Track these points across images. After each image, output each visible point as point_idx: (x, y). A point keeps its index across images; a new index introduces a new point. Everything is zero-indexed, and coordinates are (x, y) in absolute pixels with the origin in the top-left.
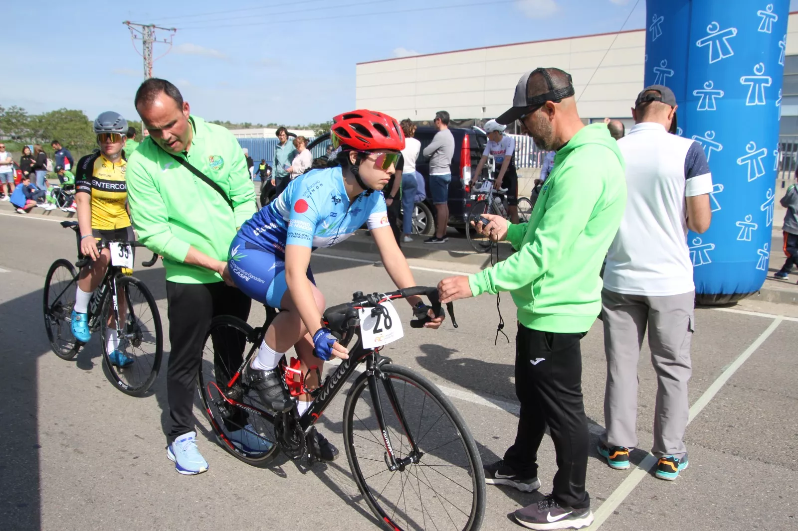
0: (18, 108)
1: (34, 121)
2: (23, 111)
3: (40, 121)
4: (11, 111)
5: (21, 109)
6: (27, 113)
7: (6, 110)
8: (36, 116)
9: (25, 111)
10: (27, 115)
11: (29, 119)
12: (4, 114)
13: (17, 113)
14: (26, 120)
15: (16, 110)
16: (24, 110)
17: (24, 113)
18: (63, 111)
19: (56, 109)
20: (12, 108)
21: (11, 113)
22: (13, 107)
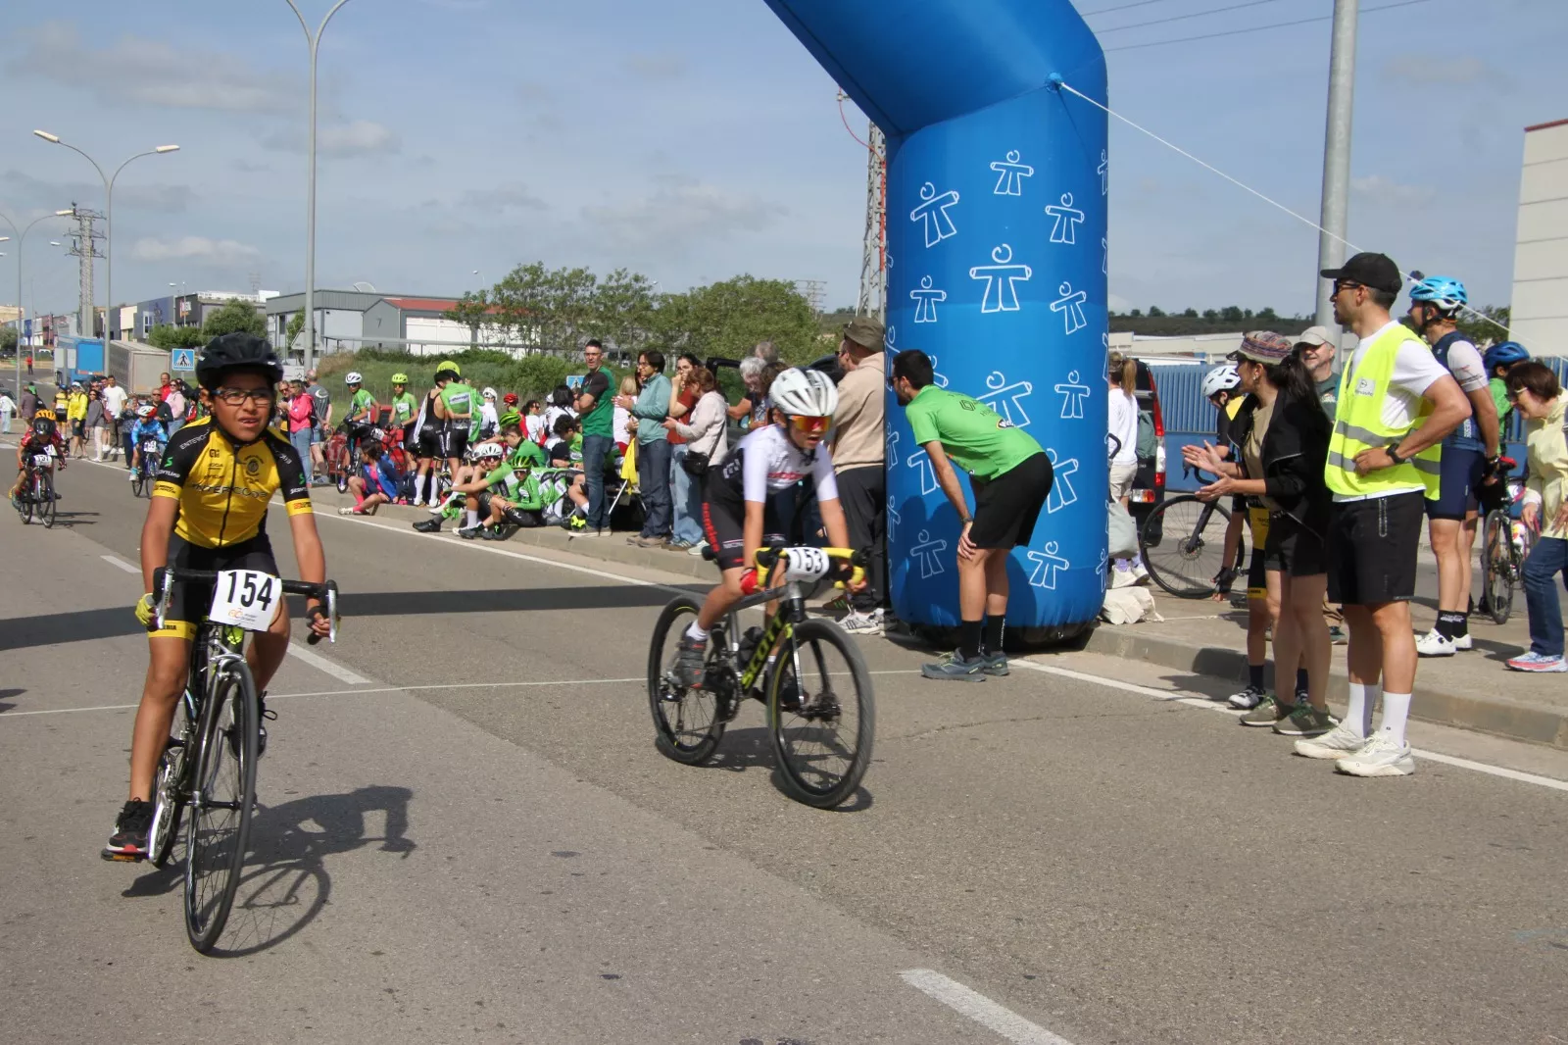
0: (631, 275)
1: (666, 310)
2: (641, 284)
3: (680, 313)
4: (613, 284)
5: (637, 279)
6: (650, 288)
7: (601, 280)
8: (673, 297)
9: (645, 285)
10: (650, 293)
11: (656, 306)
12: (595, 291)
13: (627, 288)
14: (648, 308)
15: (623, 282)
16: (644, 280)
17: (644, 289)
18: (740, 284)
19: (725, 279)
20: (616, 277)
21: (612, 288)
22: (619, 274)
